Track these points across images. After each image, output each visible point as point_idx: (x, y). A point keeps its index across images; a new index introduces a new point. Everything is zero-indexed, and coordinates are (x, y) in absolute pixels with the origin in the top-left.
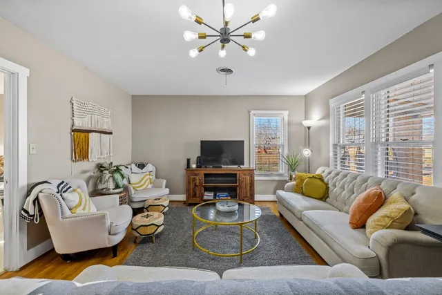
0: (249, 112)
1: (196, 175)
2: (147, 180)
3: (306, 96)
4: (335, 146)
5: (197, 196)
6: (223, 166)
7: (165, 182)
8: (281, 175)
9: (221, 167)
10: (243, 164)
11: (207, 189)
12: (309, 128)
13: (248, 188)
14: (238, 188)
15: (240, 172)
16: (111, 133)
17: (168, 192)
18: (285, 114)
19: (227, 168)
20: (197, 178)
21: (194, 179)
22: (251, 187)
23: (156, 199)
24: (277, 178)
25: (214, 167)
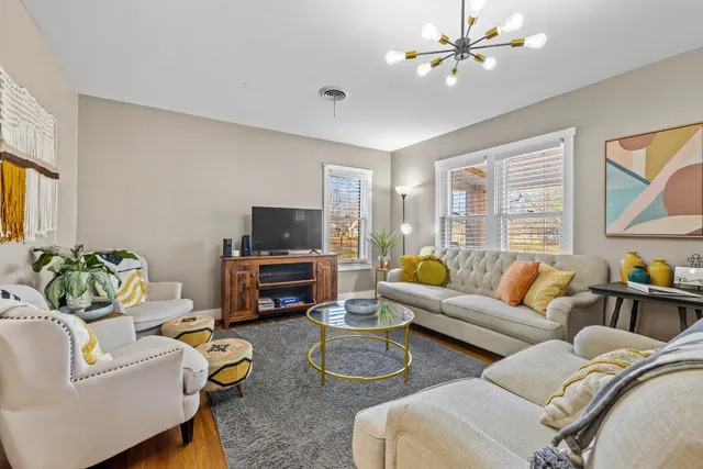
0: (323, 166)
1: (245, 268)
2: (136, 286)
3: (393, 154)
4: (443, 219)
5: (248, 306)
6: (290, 252)
7: (180, 285)
8: (363, 262)
9: (287, 254)
10: (320, 248)
11: (264, 293)
12: (404, 196)
13: (329, 285)
14: (314, 286)
15: (318, 260)
16: (55, 176)
17: (192, 308)
18: (369, 173)
19: (298, 255)
20: (248, 273)
21: (243, 276)
22: (332, 283)
23: (184, 321)
24: (357, 267)
25: (271, 254)
